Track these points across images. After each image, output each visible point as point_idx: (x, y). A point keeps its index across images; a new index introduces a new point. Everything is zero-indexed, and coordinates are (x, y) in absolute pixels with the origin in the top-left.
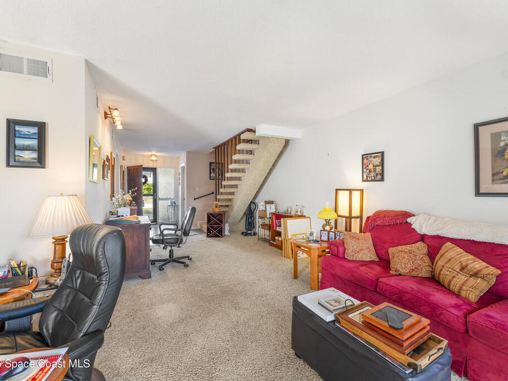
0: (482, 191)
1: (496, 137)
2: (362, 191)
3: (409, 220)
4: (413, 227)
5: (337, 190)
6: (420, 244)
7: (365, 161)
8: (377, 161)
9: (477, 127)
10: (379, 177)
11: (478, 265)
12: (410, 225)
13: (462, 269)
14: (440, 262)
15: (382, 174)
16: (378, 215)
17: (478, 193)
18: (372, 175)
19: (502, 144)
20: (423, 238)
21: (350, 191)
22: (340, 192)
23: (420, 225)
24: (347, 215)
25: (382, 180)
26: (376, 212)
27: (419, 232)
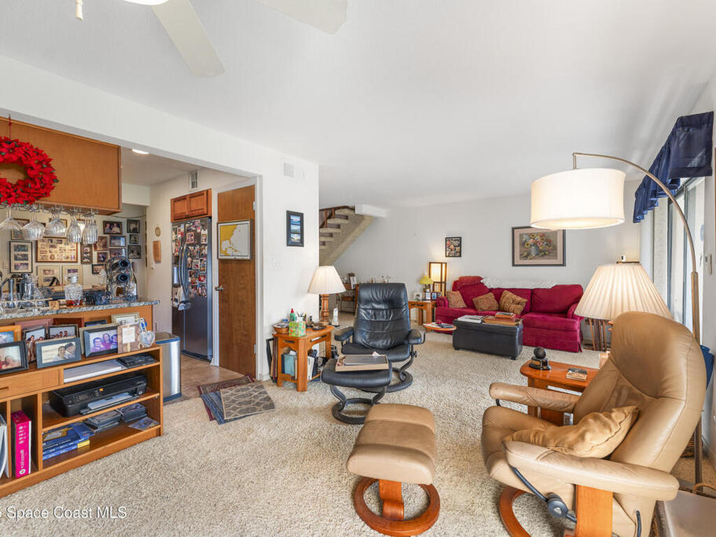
0: (515, 263)
1: (521, 236)
2: (446, 263)
3: (482, 281)
4: (485, 284)
5: (430, 263)
6: (491, 294)
7: (448, 242)
8: (457, 243)
9: (513, 229)
10: (458, 254)
11: (519, 299)
12: (483, 284)
13: (513, 301)
14: (503, 300)
15: (460, 252)
16: (462, 279)
17: (514, 265)
18: (453, 252)
19: (524, 240)
20: (491, 290)
21: (441, 263)
22: (432, 264)
23: (489, 283)
24: (439, 281)
25: (460, 256)
26: (461, 278)
27: (489, 287)
